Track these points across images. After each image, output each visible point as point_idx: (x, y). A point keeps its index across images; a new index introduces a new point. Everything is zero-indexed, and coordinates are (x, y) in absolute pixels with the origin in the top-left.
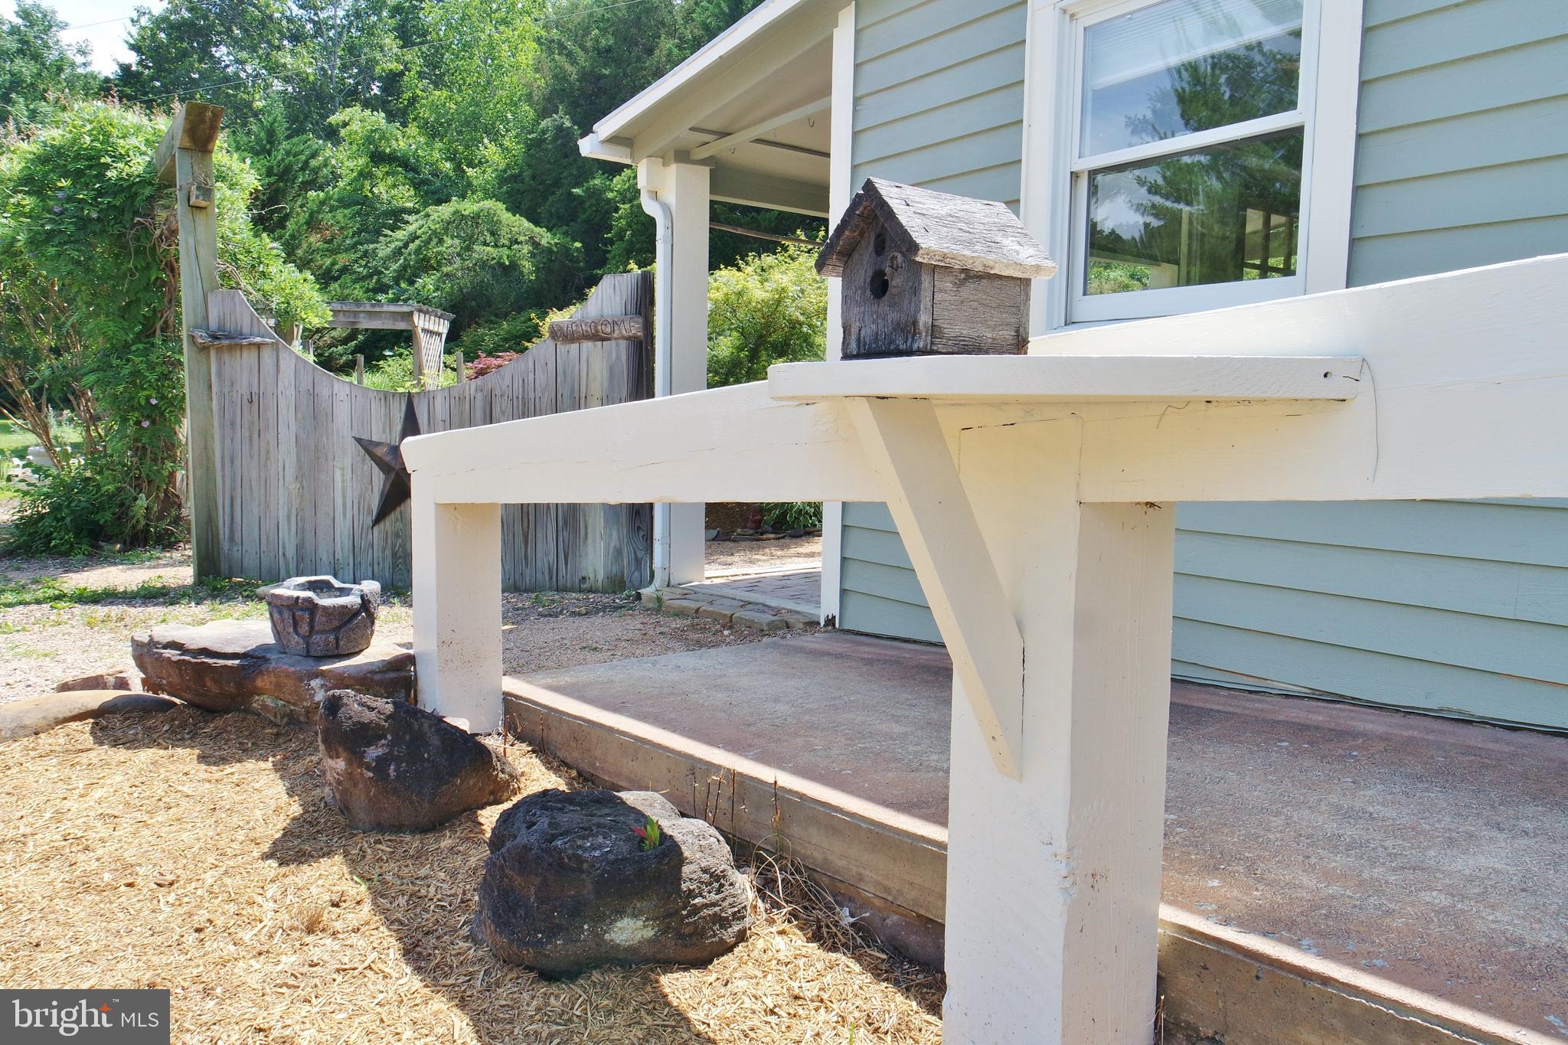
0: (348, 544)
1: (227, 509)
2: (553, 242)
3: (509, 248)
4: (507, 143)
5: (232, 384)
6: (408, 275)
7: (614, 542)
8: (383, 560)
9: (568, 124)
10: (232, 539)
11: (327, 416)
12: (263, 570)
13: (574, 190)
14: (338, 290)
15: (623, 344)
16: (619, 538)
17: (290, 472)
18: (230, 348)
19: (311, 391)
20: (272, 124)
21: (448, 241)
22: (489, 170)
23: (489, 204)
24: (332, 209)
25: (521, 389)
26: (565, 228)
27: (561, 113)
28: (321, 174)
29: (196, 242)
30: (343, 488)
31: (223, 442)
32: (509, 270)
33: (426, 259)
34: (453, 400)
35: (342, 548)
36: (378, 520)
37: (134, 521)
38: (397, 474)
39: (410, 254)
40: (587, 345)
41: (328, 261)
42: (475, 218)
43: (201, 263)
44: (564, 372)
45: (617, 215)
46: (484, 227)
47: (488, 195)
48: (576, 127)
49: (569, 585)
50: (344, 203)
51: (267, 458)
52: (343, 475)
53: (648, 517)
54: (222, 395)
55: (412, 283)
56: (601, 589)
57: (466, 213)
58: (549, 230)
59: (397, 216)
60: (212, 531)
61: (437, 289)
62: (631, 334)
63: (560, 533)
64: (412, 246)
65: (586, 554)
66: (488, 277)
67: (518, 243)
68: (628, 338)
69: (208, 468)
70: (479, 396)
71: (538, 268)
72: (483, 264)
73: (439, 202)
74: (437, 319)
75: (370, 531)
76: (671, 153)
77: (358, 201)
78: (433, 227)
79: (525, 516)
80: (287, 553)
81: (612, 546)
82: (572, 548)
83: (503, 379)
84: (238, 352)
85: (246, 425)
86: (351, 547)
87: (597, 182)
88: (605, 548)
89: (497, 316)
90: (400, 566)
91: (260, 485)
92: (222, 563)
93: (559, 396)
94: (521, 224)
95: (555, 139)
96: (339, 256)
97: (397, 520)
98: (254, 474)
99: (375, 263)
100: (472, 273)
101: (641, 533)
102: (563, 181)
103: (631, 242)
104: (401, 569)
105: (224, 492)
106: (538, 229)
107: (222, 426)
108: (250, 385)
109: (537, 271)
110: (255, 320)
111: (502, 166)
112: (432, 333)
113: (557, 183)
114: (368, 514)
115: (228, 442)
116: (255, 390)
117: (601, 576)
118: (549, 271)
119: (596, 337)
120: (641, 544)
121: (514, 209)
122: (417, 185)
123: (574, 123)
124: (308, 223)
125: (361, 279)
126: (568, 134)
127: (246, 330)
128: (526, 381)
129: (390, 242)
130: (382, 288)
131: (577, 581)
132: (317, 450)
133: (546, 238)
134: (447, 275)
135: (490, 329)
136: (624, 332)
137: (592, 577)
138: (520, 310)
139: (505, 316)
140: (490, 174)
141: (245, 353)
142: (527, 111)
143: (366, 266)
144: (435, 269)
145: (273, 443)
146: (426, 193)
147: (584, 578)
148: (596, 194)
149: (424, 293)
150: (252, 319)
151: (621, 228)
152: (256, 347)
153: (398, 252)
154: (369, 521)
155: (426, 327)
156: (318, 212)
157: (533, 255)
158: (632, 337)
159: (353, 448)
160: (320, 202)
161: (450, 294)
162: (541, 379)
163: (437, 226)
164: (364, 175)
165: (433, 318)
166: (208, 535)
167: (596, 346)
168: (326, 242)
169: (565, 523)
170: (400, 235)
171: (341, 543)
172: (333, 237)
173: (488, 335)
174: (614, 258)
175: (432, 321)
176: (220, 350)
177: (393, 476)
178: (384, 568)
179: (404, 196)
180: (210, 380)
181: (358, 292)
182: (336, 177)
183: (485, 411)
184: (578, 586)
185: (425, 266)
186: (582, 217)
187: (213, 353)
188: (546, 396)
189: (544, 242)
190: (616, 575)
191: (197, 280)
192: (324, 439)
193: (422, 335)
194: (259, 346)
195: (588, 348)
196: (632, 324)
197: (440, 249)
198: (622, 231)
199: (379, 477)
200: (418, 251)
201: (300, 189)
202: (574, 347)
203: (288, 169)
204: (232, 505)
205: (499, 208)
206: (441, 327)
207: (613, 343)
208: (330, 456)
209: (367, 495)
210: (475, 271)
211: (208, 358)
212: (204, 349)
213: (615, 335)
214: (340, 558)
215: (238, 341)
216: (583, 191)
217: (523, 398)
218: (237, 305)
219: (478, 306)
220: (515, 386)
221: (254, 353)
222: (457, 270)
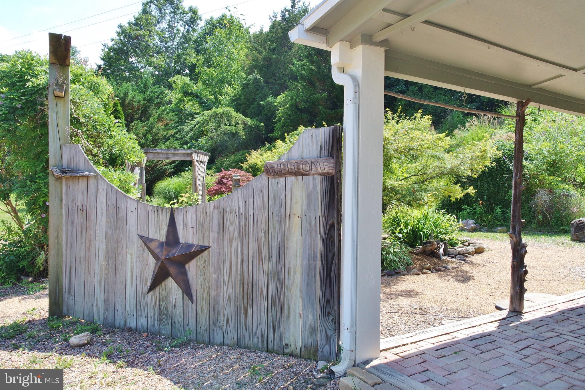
0: (133, 302)
1: (68, 274)
2: (252, 123)
3: (235, 126)
4: (234, 86)
5: (73, 199)
6: (196, 137)
7: (310, 321)
8: (154, 315)
9: (259, 77)
10: (69, 292)
11: (123, 221)
12: (85, 313)
13: (261, 102)
14: (168, 144)
15: (318, 178)
16: (314, 319)
17: (102, 254)
18: (74, 178)
19: (115, 205)
20: (146, 81)
21: (211, 124)
22: (228, 96)
23: (227, 108)
24: (168, 113)
25: (244, 208)
26: (257, 118)
27: (256, 73)
28: (164, 100)
29: (57, 117)
30: (132, 267)
31: (67, 234)
32: (234, 135)
33: (202, 131)
34: (199, 214)
35: (130, 304)
36: (151, 289)
37: (38, 267)
38: (162, 262)
39: (196, 130)
40: (291, 179)
41: (165, 133)
42: (222, 114)
43: (60, 129)
44: (274, 197)
45: (278, 112)
46: (225, 118)
47: (227, 106)
48: (262, 78)
49: (276, 348)
50: (172, 111)
51: (90, 245)
52: (132, 259)
53: (337, 305)
54: (68, 205)
55: (197, 141)
56: (299, 354)
57: (218, 112)
58: (251, 119)
59: (192, 115)
60: (59, 287)
61: (206, 143)
62: (324, 171)
63: (270, 311)
64: (197, 126)
65: (289, 328)
66: (225, 137)
67: (239, 124)
68: (322, 174)
69: (58, 249)
70: (216, 212)
71: (246, 134)
72: (225, 133)
73: (208, 110)
74: (203, 156)
75: (146, 296)
76: (359, 37)
77: (178, 111)
78: (205, 118)
79: (245, 296)
80: (99, 304)
81: (308, 324)
82: (279, 323)
83: (232, 200)
84: (77, 181)
85: (80, 225)
86: (135, 305)
87: (270, 99)
88: (303, 325)
89: (229, 153)
90: (164, 320)
91: (85, 261)
92: (64, 306)
93: (271, 215)
94: (240, 117)
95: (253, 83)
96: (169, 131)
97: (163, 290)
98: (83, 254)
99: (183, 133)
100: (220, 137)
101: (331, 318)
102: (256, 99)
103: (284, 123)
104: (164, 322)
105: (66, 263)
106: (246, 118)
107: (67, 224)
108: (82, 200)
109: (246, 135)
110: (86, 162)
111: (232, 95)
112: (201, 162)
113: (254, 100)
114: (145, 284)
115: (70, 233)
116: (85, 203)
117: (299, 344)
118: (251, 135)
119: (298, 173)
120: (330, 325)
121: (237, 110)
122: (200, 104)
123: (261, 77)
124: (158, 119)
125: (177, 139)
126: (258, 81)
127: (81, 167)
128: (247, 202)
129: (189, 125)
130: (186, 143)
131: (282, 346)
132: (117, 242)
133: (249, 121)
134: (210, 137)
135: (227, 159)
136: (319, 170)
137: (293, 346)
138: (239, 151)
139: (233, 153)
140: (228, 98)
141: (81, 181)
142: (242, 74)
143: (180, 135)
144: (206, 135)
145: (93, 235)
146: (204, 107)
147: (287, 345)
148: (269, 104)
149: (201, 145)
150: (85, 161)
151: (280, 117)
152: (86, 177)
153: (192, 129)
154: (146, 288)
155: (198, 159)
156: (162, 114)
157: (244, 129)
158: (325, 173)
159: (137, 241)
160: (163, 110)
161: (211, 145)
162: (258, 202)
163: (207, 118)
164: (181, 101)
165: (201, 155)
166: (56, 289)
167: (297, 179)
168: (164, 126)
169: (274, 304)
170: (193, 122)
171: (130, 301)
172: (168, 124)
173: (226, 161)
174: (276, 129)
175: (201, 157)
176: (67, 179)
177: (160, 263)
178: (154, 320)
179: (196, 108)
180: (62, 197)
181: (176, 144)
182: (170, 102)
183: (219, 222)
184: (282, 350)
185: (202, 134)
186: (264, 113)
187: (64, 181)
188: (261, 214)
189: (248, 123)
190: (311, 346)
191: (57, 139)
192: (122, 235)
193: (196, 163)
194: (88, 177)
195: (291, 181)
196: (325, 164)
197: (208, 127)
198: (280, 118)
199: (153, 262)
200: (199, 127)
201: (156, 106)
202: (282, 180)
203: (151, 98)
204: (70, 272)
205: (231, 110)
206: (205, 159)
207: (311, 177)
208: (125, 246)
209: (145, 272)
210: (221, 135)
211: (61, 184)
212: (59, 179)
213: (312, 172)
214: (129, 310)
215: (75, 174)
216: (265, 103)
217: (245, 214)
218: (77, 153)
219: (222, 150)
220: (240, 206)
221: (85, 180)
222: (214, 135)
